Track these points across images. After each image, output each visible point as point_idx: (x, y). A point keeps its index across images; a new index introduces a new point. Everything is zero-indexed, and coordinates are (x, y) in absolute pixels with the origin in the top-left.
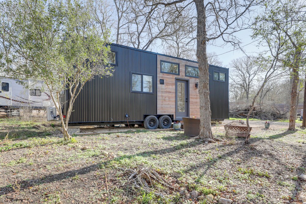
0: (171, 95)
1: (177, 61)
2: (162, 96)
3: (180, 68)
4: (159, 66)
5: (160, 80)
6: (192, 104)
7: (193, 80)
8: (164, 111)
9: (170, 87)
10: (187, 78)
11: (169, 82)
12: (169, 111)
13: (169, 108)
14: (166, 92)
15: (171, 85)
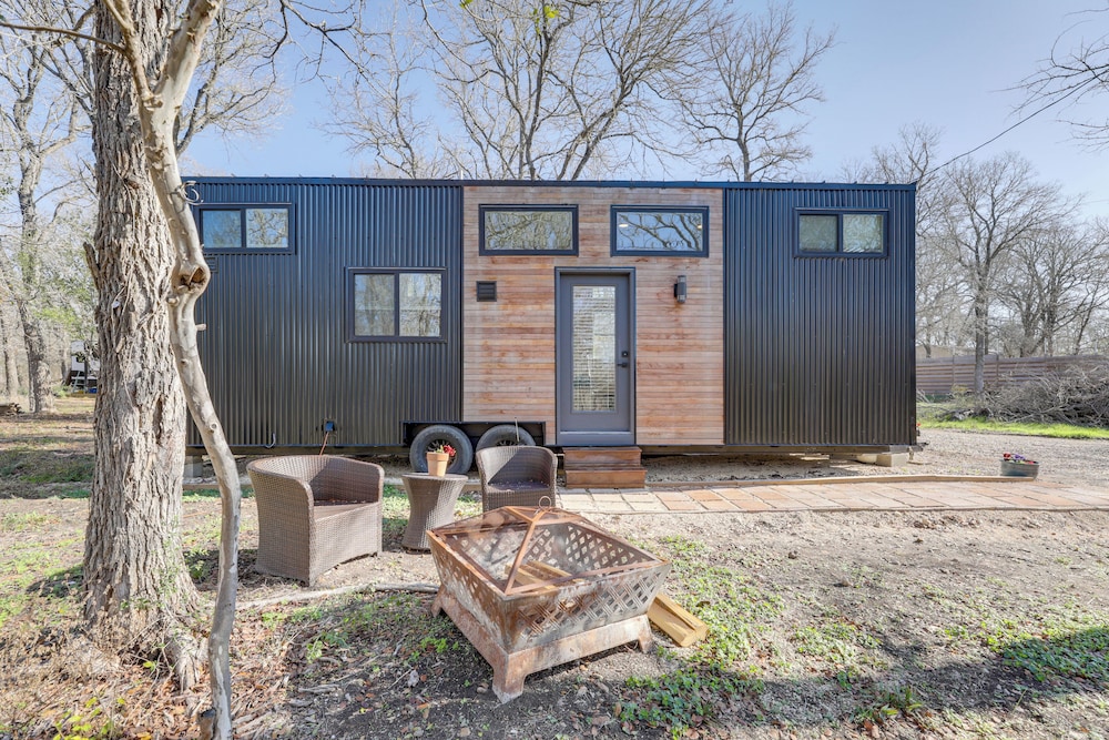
0: (530, 342)
1: (565, 196)
2: (488, 349)
3: (581, 226)
4: (471, 230)
5: (479, 283)
6: (654, 374)
7: (658, 266)
8: (498, 407)
9: (529, 308)
10: (618, 263)
11: (517, 290)
12: (523, 407)
13: (524, 395)
14: (510, 331)
15: (532, 301)
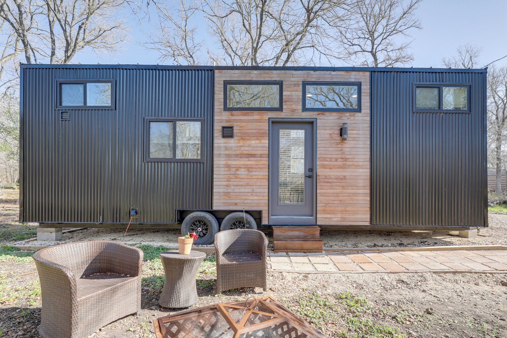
0: (254, 163)
1: (275, 76)
2: (228, 166)
3: (284, 93)
4: (219, 96)
5: (224, 128)
6: (328, 182)
7: (330, 118)
8: (234, 201)
9: (253, 142)
10: (307, 115)
11: (246, 131)
12: (249, 201)
13: (249, 194)
15: (255, 138)
